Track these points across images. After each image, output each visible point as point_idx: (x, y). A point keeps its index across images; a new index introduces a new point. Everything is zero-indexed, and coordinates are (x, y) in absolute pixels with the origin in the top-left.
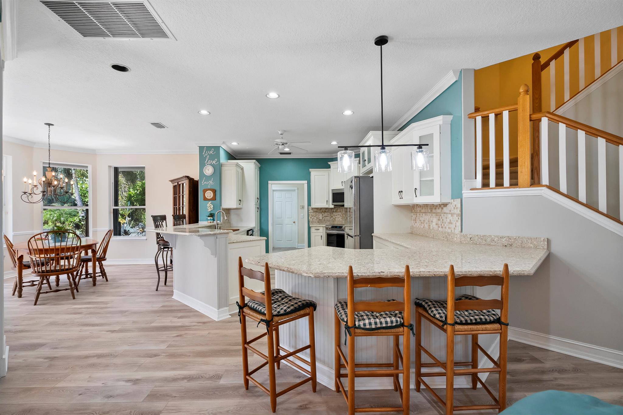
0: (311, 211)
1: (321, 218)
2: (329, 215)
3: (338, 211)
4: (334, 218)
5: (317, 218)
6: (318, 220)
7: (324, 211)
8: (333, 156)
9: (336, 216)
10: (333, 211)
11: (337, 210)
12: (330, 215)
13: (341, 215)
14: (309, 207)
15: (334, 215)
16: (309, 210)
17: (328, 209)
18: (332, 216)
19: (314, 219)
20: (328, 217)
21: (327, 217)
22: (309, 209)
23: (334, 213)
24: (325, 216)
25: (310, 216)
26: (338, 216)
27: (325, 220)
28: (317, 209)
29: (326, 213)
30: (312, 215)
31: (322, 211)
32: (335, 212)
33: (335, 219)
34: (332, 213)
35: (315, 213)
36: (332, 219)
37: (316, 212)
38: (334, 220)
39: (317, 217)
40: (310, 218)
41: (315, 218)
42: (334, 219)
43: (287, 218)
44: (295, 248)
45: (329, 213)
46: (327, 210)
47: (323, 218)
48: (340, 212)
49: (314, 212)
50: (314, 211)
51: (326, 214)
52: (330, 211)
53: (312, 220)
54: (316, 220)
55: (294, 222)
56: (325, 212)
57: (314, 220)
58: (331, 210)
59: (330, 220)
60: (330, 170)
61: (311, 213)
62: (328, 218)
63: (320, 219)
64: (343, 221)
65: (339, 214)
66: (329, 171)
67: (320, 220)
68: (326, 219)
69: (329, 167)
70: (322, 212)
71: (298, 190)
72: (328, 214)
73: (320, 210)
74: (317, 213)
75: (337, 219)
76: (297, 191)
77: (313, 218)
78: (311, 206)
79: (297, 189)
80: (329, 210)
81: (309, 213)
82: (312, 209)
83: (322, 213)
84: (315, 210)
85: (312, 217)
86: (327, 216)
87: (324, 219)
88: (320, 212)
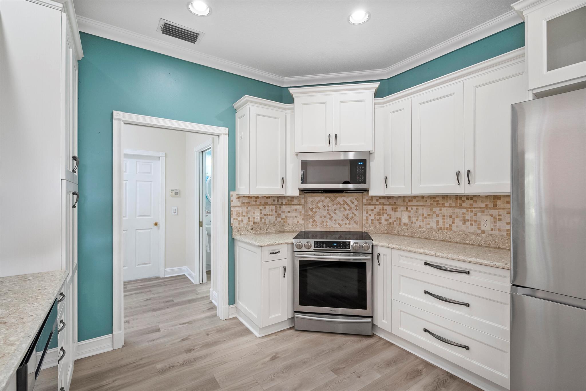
0: (235, 202)
1: (257, 219)
2: (274, 212)
3: (293, 203)
4: (284, 217)
5: (249, 218)
6: (251, 223)
7: (263, 201)
8: (283, 82)
9: (289, 214)
10: (282, 203)
11: (291, 200)
12: (276, 212)
13: (303, 212)
14: (232, 193)
15: (284, 212)
16: (232, 201)
17: (271, 199)
18: (280, 214)
19: (242, 221)
20: (272, 215)
21: (270, 217)
22: (231, 198)
24: (265, 215)
25: (234, 215)
26: (294, 214)
27: (265, 223)
28: (249, 197)
29: (267, 207)
30: (238, 214)
31: (261, 203)
32: (284, 205)
33: (285, 221)
34: (280, 208)
35: (244, 208)
36: (279, 219)
37: (248, 204)
38: (282, 221)
39: (249, 216)
40: (234, 219)
41: (246, 220)
42: (282, 219)
43: (139, 216)
44: (158, 278)
45: (273, 207)
46: (269, 201)
47: (261, 218)
48: (300, 205)
49: (244, 204)
50: (241, 203)
51: (268, 210)
52: (275, 202)
53: (239, 224)
54: (247, 224)
55: (156, 224)
56: (266, 204)
57: (242, 224)
58: (278, 201)
59: (276, 222)
60: (293, 109)
61: (237, 209)
62: (272, 218)
63: (255, 221)
64: (307, 224)
65: (296, 210)
66: (285, 109)
67: (256, 223)
68: (267, 222)
69: (290, 100)
70: (260, 205)
71: (166, 157)
72: (272, 210)
73: (256, 201)
74: (249, 208)
75: (290, 221)
76: (163, 159)
77: (240, 219)
78: (235, 191)
79: (164, 155)
80: (274, 200)
81: (232, 209)
82: (239, 197)
83: (261, 208)
84: (246, 201)
85: (239, 216)
86: (269, 215)
87: (263, 220)
88: (256, 205)
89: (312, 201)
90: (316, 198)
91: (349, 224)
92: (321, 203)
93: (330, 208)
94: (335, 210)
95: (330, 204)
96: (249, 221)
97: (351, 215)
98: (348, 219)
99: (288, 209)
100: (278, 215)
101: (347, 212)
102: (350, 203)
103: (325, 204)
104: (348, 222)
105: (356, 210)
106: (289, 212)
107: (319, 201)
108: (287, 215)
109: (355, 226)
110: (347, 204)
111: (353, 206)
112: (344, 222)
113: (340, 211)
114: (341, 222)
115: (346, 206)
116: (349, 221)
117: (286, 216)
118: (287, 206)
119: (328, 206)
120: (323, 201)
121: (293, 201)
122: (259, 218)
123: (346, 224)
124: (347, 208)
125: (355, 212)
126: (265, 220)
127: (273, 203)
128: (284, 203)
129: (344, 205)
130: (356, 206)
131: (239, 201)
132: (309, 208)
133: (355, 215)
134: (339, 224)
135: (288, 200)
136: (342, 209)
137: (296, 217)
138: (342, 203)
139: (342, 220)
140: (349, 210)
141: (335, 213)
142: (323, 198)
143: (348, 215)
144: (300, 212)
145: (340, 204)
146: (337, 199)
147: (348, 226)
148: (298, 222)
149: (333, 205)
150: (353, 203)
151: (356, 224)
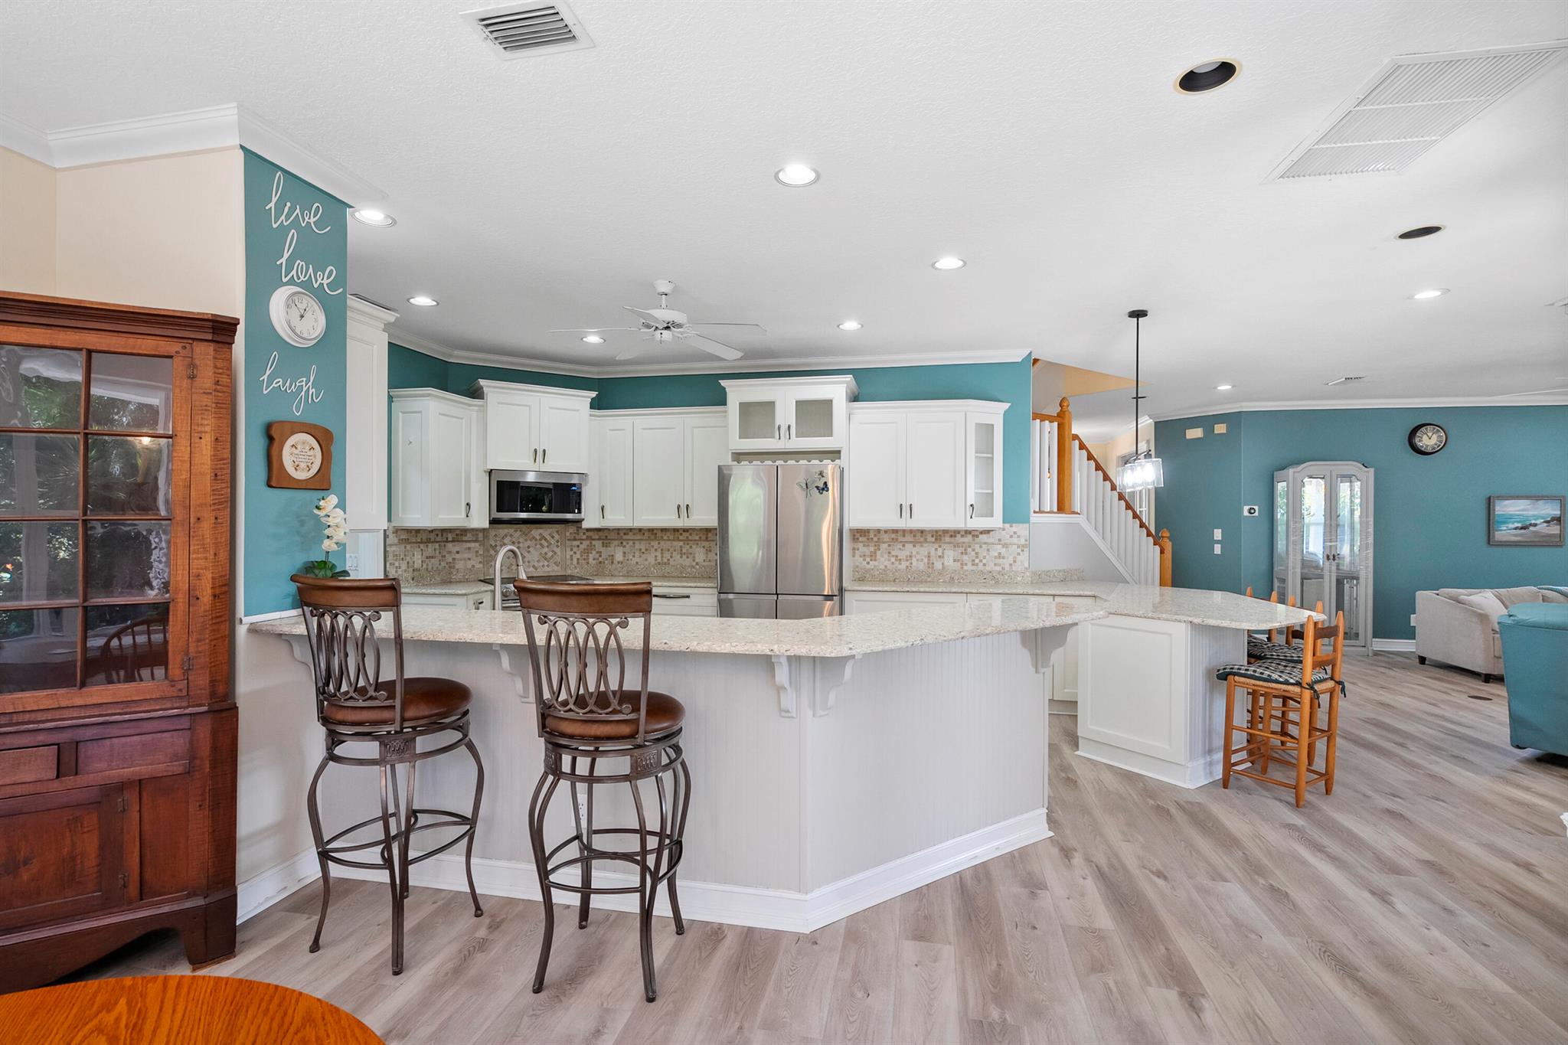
0: (392, 539)
1: (418, 564)
2: (438, 552)
3: (465, 538)
4: (450, 560)
5: (408, 563)
6: (411, 570)
9: (458, 556)
10: (447, 538)
11: (462, 535)
12: (440, 553)
13: (481, 552)
15: (450, 552)
16: (389, 537)
18: (445, 556)
20: (435, 558)
21: (433, 560)
22: (388, 533)
23: (450, 545)
24: (427, 558)
25: (390, 558)
26: (466, 556)
28: (409, 531)
29: (430, 545)
30: (396, 556)
31: (422, 539)
32: (453, 541)
33: (451, 566)
35: (402, 548)
36: (443, 564)
37: (406, 541)
38: (447, 566)
39: (408, 558)
40: (390, 564)
41: (404, 566)
46: (432, 536)
48: (476, 541)
49: (402, 541)
50: (399, 540)
51: (430, 550)
52: (439, 538)
53: (396, 572)
54: (405, 571)
56: (428, 541)
57: (400, 571)
58: (442, 535)
59: (440, 568)
60: (481, 406)
61: (393, 548)
62: (435, 562)
65: (469, 548)
68: (430, 568)
72: (435, 550)
74: (408, 547)
75: (460, 565)
77: (397, 564)
78: (393, 521)
80: (437, 535)
81: (388, 549)
82: (398, 531)
83: (422, 546)
84: (404, 536)
85: (396, 560)
86: (432, 557)
87: (425, 566)
88: (417, 543)
89: (496, 535)
90: (501, 530)
91: (548, 566)
92: (509, 538)
93: (521, 545)
94: (529, 547)
95: (521, 540)
96: (408, 567)
97: (550, 554)
98: (546, 559)
99: (457, 548)
100: (442, 556)
101: (546, 550)
102: (548, 538)
103: (514, 540)
104: (546, 563)
105: (557, 546)
106: (458, 552)
107: (506, 536)
108: (454, 557)
109: (556, 568)
110: (546, 539)
111: (552, 541)
112: (541, 564)
113: (536, 549)
114: (536, 564)
115: (543, 542)
116: (548, 562)
117: (454, 559)
118: (456, 543)
119: (519, 543)
120: (511, 536)
121: (466, 535)
122: (420, 562)
123: (543, 566)
124: (546, 544)
125: (555, 549)
126: (427, 565)
127: (437, 540)
128: (450, 539)
129: (541, 540)
130: (558, 541)
131: (396, 537)
132: (491, 545)
133: (555, 553)
134: (534, 566)
135: (457, 535)
136: (538, 546)
137: (469, 559)
138: (538, 537)
139: (538, 561)
140: (548, 547)
141: (529, 552)
142: (511, 531)
143: (546, 554)
144: (477, 552)
145: (536, 540)
146: (532, 532)
147: (546, 569)
148: (473, 566)
149: (526, 540)
150: (553, 537)
151: (557, 566)
